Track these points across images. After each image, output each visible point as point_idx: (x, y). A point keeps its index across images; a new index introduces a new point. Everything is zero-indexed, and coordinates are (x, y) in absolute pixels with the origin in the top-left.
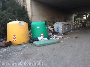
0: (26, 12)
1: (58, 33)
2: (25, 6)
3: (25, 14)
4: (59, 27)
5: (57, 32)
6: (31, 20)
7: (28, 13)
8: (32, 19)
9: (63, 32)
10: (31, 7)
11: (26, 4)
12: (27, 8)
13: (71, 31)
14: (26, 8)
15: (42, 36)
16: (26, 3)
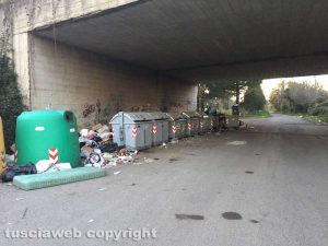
0: (14, 77)
1: (124, 147)
2: (10, 55)
3: (8, 83)
4: (126, 126)
5: (119, 144)
6: (28, 105)
7: (19, 81)
8: (34, 100)
9: (142, 145)
10: (31, 60)
11: (13, 51)
12: (17, 62)
13: (173, 142)
14: (14, 65)
15: (54, 157)
16: (12, 45)
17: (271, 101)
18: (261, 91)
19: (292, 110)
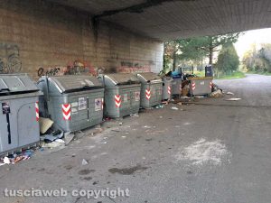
17: (244, 62)
18: (234, 51)
19: (265, 70)
